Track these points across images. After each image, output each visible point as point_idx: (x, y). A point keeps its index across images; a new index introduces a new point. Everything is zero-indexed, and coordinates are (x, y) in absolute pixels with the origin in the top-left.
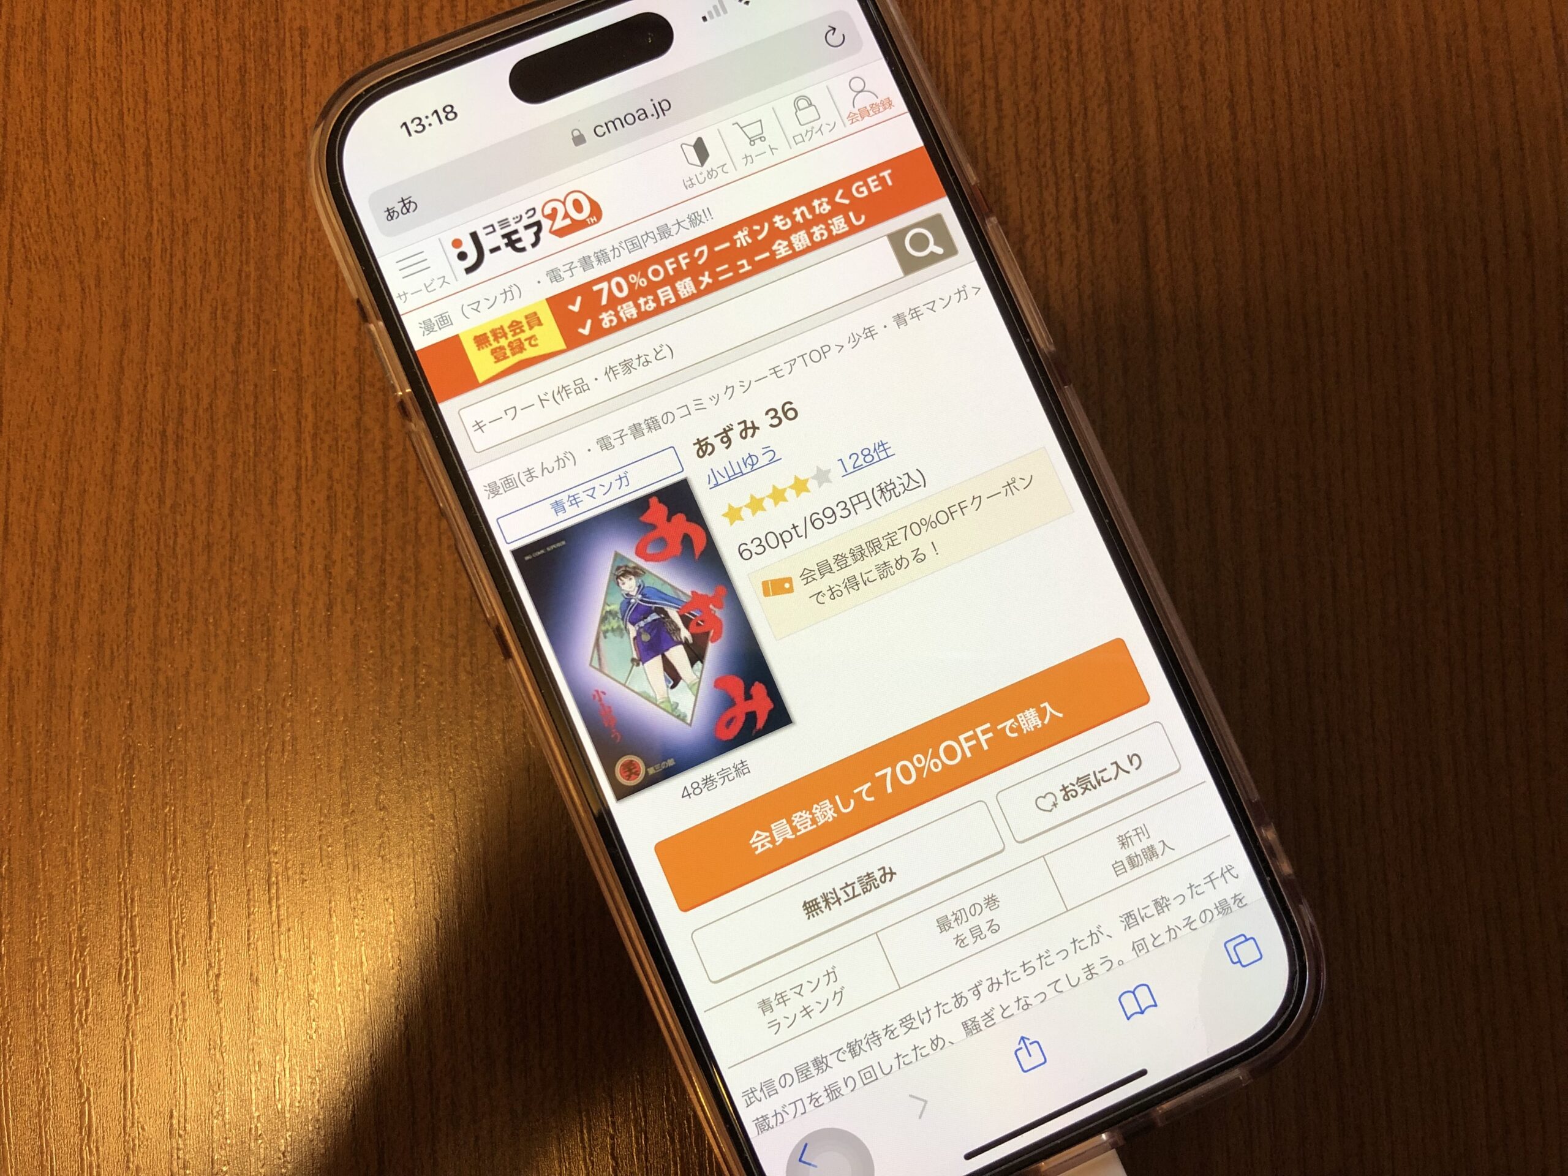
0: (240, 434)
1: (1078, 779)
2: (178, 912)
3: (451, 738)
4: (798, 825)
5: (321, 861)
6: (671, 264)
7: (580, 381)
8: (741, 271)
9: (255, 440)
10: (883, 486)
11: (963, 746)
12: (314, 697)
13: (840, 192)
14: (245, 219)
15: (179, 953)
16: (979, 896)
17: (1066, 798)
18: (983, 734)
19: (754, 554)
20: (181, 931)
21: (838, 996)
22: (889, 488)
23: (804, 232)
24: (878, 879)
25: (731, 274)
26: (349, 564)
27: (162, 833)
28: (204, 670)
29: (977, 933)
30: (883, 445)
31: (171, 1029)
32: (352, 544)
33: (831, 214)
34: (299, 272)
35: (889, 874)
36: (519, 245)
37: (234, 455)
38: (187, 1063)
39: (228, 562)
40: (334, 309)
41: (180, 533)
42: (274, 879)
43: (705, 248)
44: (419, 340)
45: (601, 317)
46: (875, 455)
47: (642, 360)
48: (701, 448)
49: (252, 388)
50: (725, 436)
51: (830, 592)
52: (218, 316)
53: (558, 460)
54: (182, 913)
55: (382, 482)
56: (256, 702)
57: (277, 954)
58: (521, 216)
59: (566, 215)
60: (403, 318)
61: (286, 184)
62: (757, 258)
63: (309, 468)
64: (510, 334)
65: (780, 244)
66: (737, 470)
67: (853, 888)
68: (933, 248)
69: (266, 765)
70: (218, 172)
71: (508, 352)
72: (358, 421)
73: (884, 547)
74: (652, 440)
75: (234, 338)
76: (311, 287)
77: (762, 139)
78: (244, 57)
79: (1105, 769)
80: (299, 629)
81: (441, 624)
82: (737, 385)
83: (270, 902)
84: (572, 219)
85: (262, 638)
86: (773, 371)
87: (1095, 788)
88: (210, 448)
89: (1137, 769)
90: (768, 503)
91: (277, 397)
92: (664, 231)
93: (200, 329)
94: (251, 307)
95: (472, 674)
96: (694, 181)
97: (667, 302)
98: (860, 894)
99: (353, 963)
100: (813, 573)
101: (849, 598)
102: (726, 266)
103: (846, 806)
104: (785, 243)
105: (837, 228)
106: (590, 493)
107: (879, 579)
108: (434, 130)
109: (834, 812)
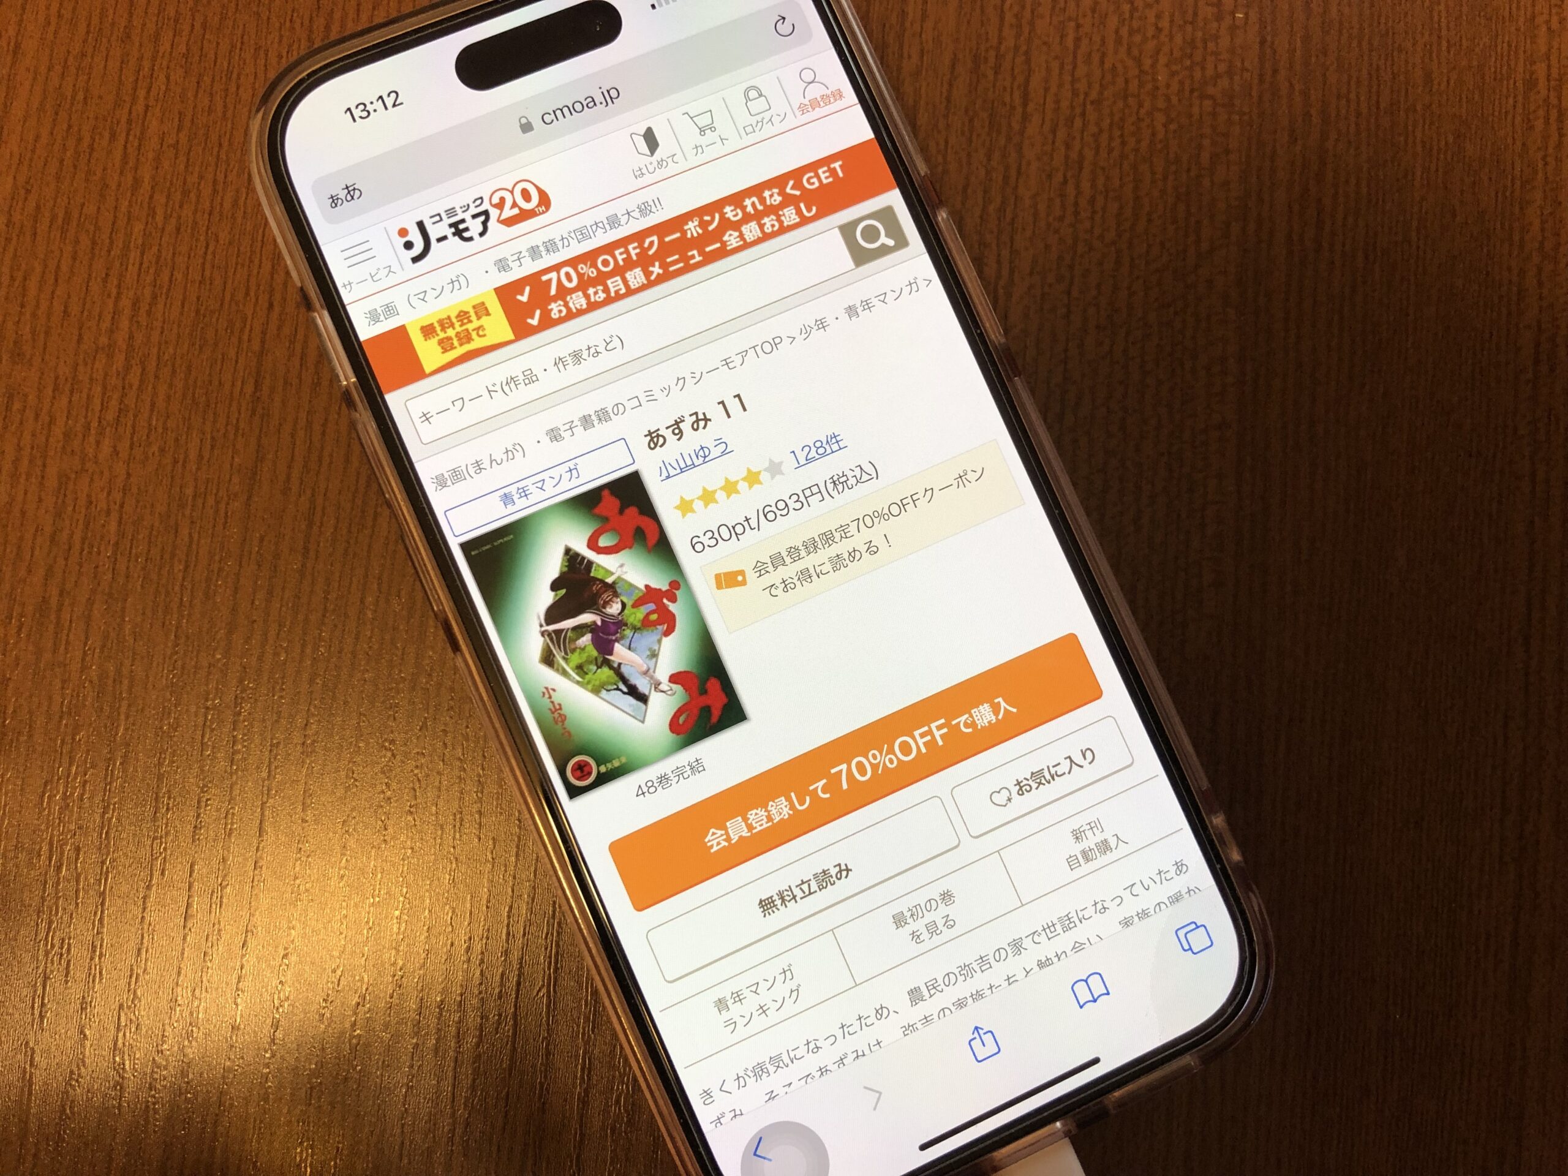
1: (1032, 774)
4: (753, 823)
6: (621, 254)
7: (529, 372)
8: (692, 262)
10: (835, 478)
11: (918, 742)
13: (791, 183)
16: (934, 892)
17: (1021, 792)
18: (938, 730)
19: (706, 547)
21: (794, 995)
22: (841, 480)
23: (755, 222)
24: (834, 876)
25: (681, 265)
29: (932, 929)
30: (835, 437)
33: (782, 205)
35: (844, 871)
36: (466, 235)
43: (655, 238)
44: (365, 331)
45: (550, 307)
46: (827, 447)
47: (592, 351)
48: (652, 439)
50: (677, 427)
51: (783, 585)
53: (507, 452)
58: (468, 205)
59: (515, 205)
60: (348, 308)
62: (708, 249)
64: (457, 325)
65: (730, 235)
66: (689, 462)
67: (809, 885)
71: (456, 343)
73: (837, 539)
74: (602, 432)
77: (713, 129)
79: (1059, 764)
82: (688, 377)
84: (520, 209)
86: (724, 363)
87: (1049, 782)
89: (1090, 763)
90: (721, 495)
92: (613, 221)
96: (644, 171)
97: (617, 292)
98: (816, 891)
100: (766, 566)
101: (802, 590)
102: (676, 257)
103: (802, 803)
104: (736, 234)
105: (788, 219)
106: (540, 485)
107: (832, 571)
108: (380, 116)
109: (790, 809)
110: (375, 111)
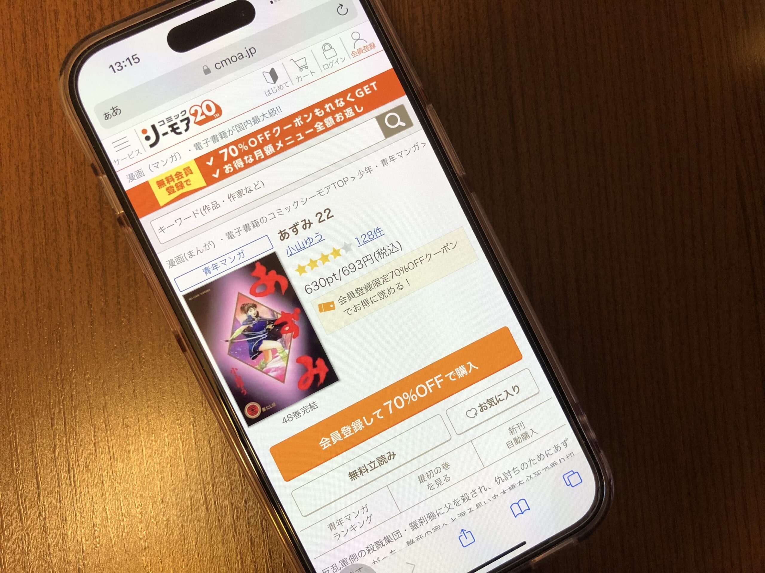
0: (37, 234)
1: (487, 400)
2: (21, 487)
3: (160, 388)
4: (344, 433)
5: (96, 456)
6: (261, 137)
7: (215, 203)
8: (299, 139)
9: (45, 237)
10: (379, 251)
11: (428, 387)
12: (86, 370)
13: (349, 95)
14: (31, 117)
15: (23, 508)
16: (439, 463)
17: (482, 410)
18: (438, 380)
19: (313, 290)
20: (24, 496)
21: (369, 519)
22: (383, 252)
23: (331, 117)
24: (387, 458)
25: (293, 141)
26: (101, 300)
27: (9, 446)
28: (26, 360)
29: (439, 482)
30: (378, 229)
31: (23, 547)
32: (101, 289)
33: (345, 107)
34: (63, 144)
35: (392, 455)
36: (178, 131)
37: (34, 245)
38: (33, 564)
39: (35, 302)
40: (83, 164)
41: (8, 288)
42: (71, 466)
44: (127, 185)
45: (224, 168)
46: (375, 235)
48: (282, 235)
49: (41, 209)
50: (295, 228)
51: (354, 308)
52: (20, 169)
53: (205, 246)
54: (23, 488)
55: (115, 255)
56: (55, 375)
57: (75, 505)
58: (178, 115)
59: (203, 114)
60: (118, 174)
61: (52, 97)
62: (307, 132)
63: (76, 250)
64: (176, 179)
65: (318, 124)
66: (302, 246)
67: (374, 464)
68: (400, 123)
69: (64, 408)
70: (14, 92)
71: (175, 189)
72: (101, 223)
73: (382, 283)
74: (255, 233)
75: (30, 182)
76: (70, 152)
77: (306, 67)
78: (25, 28)
79: (501, 394)
80: (76, 335)
81: (151, 329)
82: (299, 201)
83: (70, 479)
84: (206, 115)
85: (57, 341)
86: (318, 192)
87: (496, 404)
88: (21, 241)
89: (517, 393)
90: (319, 263)
91: (56, 213)
92: (256, 120)
93: (10, 177)
94: (38, 164)
95: (169, 355)
96: (271, 92)
97: (259, 158)
98: (378, 467)
99: (117, 507)
100: (345, 298)
101: (365, 310)
102: (290, 137)
103: (369, 422)
104: (321, 123)
105: (349, 114)
106: (224, 262)
107: (379, 299)
108: (128, 69)
109: (363, 425)
110: (125, 66)
